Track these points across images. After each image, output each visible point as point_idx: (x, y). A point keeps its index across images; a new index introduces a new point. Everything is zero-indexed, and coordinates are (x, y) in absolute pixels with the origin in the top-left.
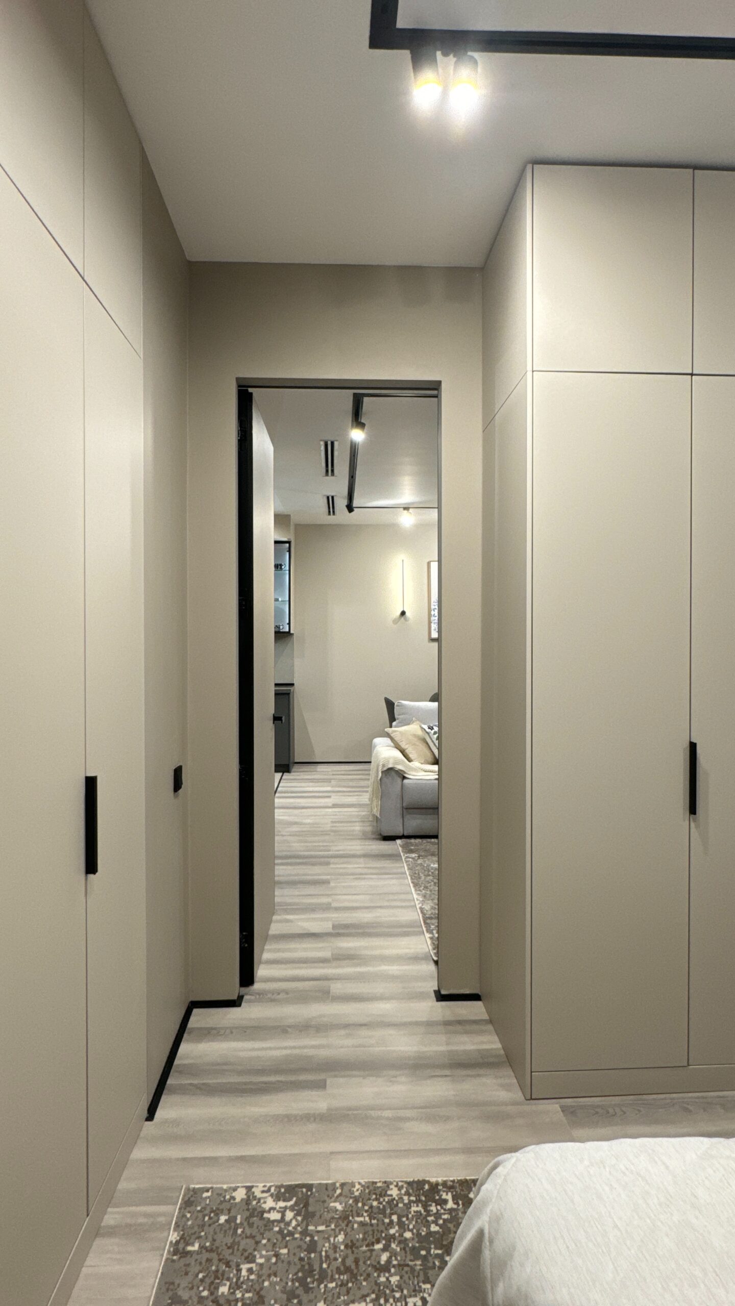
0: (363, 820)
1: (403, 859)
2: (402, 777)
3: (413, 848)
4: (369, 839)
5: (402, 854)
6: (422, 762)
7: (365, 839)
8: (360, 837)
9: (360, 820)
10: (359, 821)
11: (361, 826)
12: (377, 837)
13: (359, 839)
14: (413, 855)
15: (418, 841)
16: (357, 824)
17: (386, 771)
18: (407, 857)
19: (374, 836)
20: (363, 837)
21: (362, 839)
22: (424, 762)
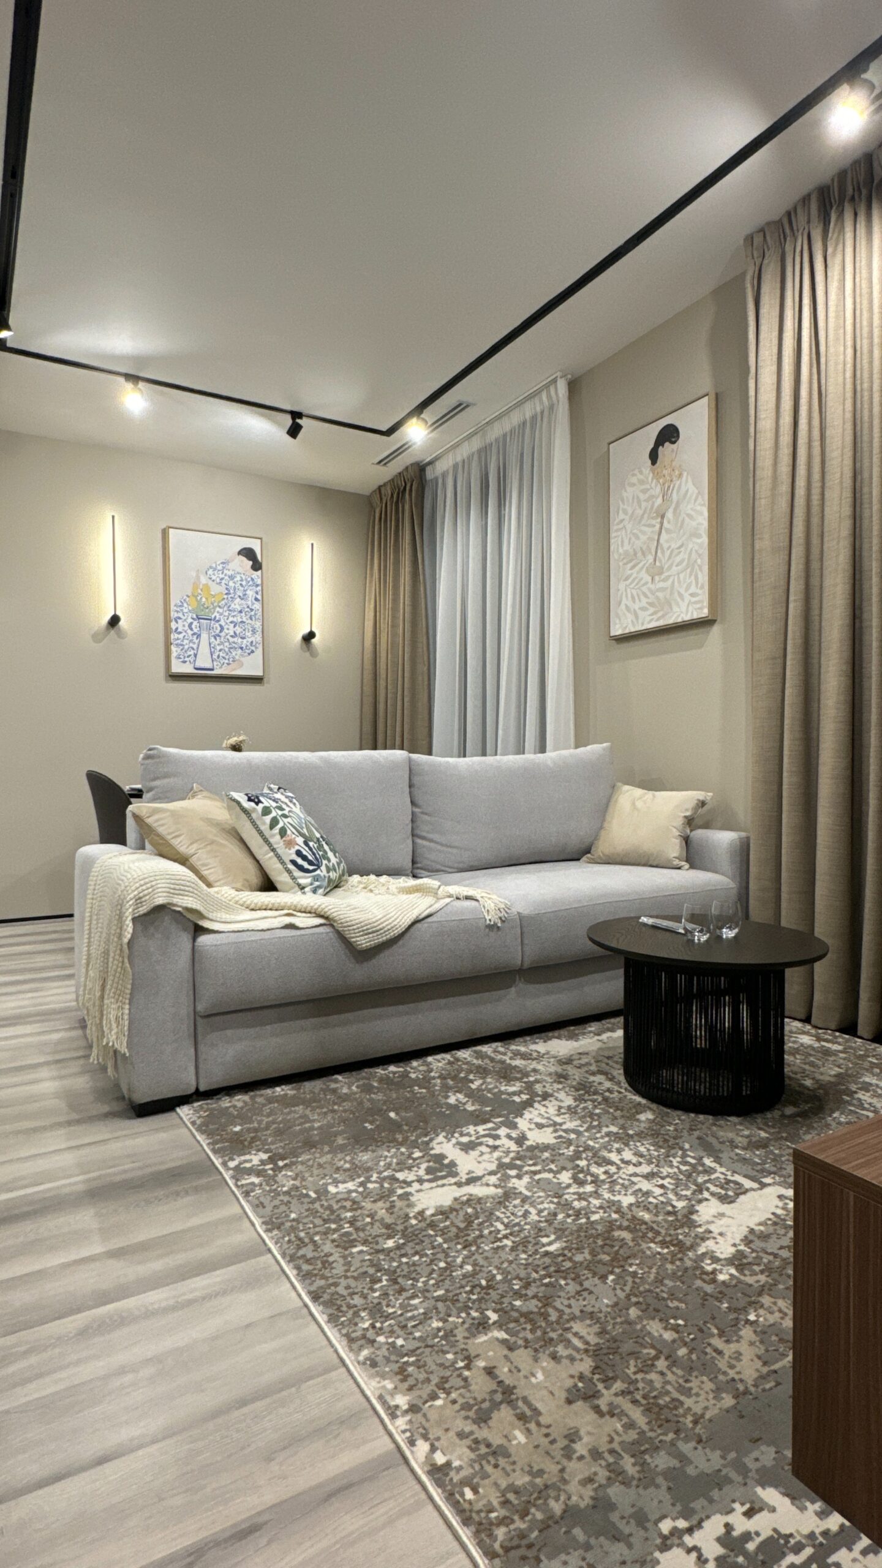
0: (58, 1057)
1: (231, 1183)
2: (192, 928)
3: (238, 1129)
4: (92, 1119)
5: (217, 1162)
6: (239, 885)
7: (78, 1122)
8: (62, 1119)
9: (50, 1058)
10: (47, 1063)
11: (53, 1079)
12: (116, 1106)
13: (60, 1125)
14: (255, 1159)
15: (240, 1100)
16: (44, 1073)
17: (145, 915)
18: (239, 1172)
19: (106, 1108)
20: (74, 1116)
21: (69, 1123)
22: (243, 885)
